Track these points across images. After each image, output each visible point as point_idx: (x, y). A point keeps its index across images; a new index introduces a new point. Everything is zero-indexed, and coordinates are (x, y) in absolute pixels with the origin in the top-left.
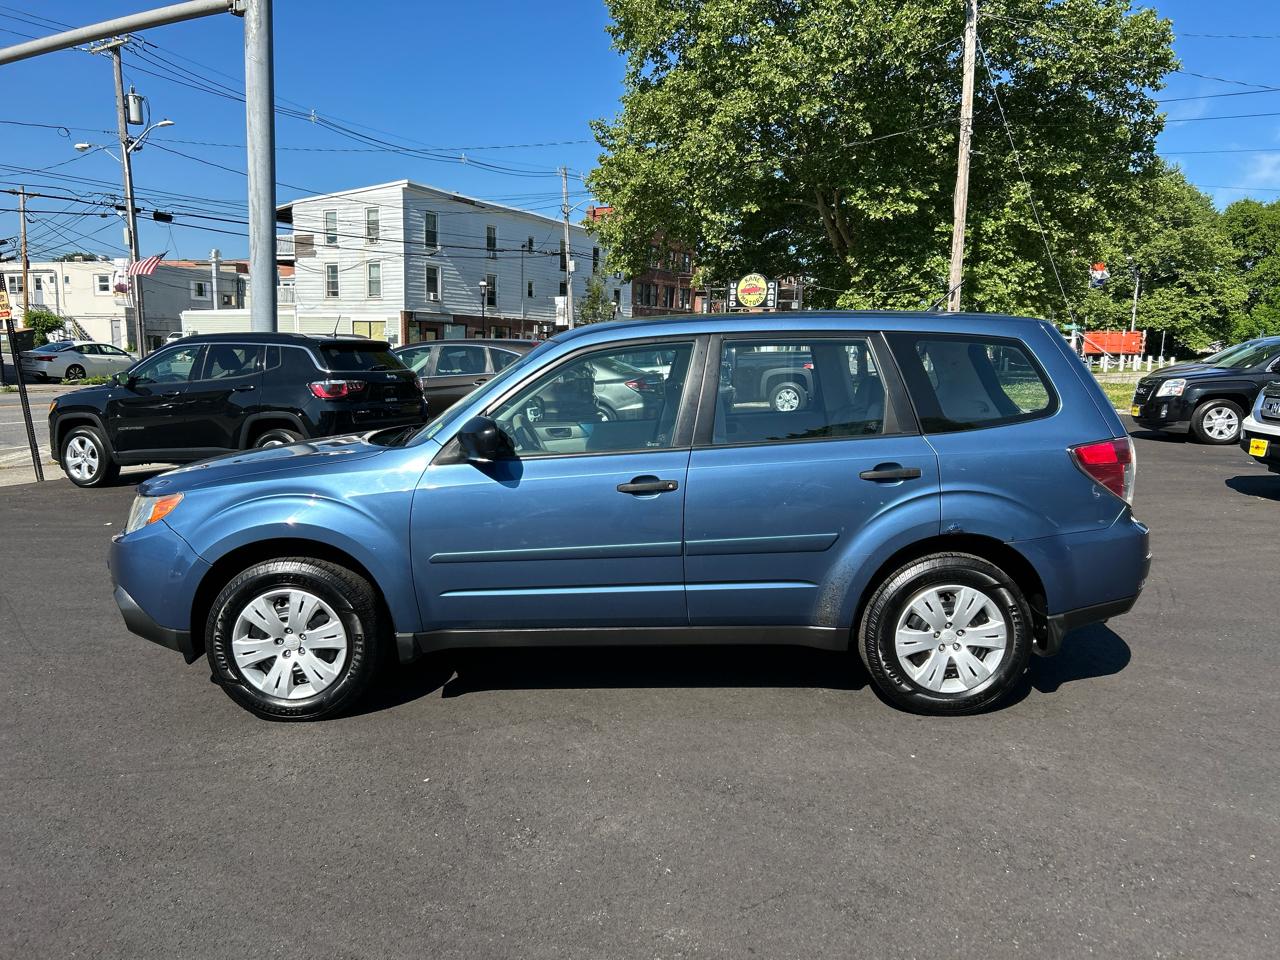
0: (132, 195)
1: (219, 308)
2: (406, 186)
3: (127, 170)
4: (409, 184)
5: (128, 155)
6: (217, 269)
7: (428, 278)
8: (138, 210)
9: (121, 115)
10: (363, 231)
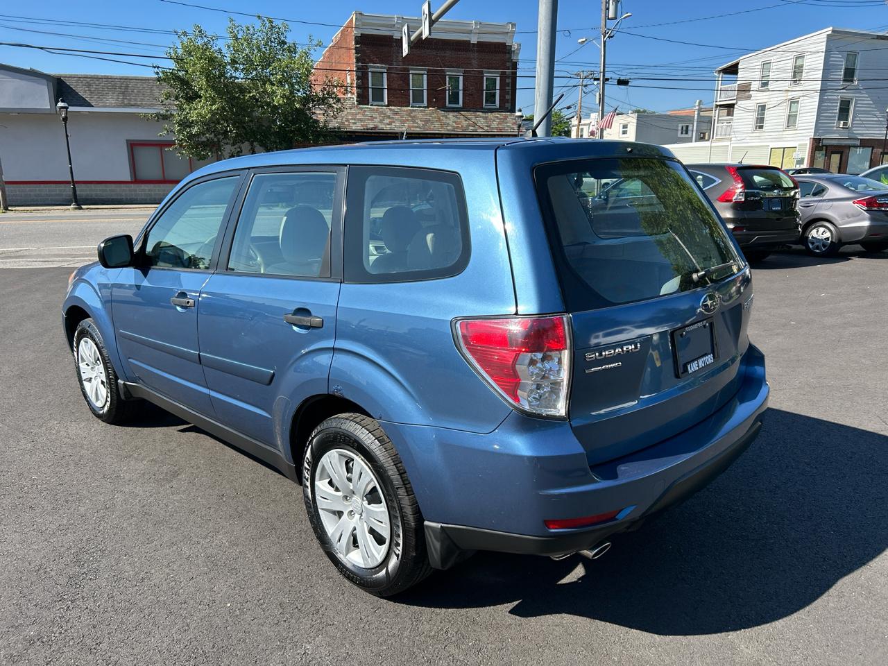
0: (604, 70)
1: (696, 141)
2: (830, 32)
3: (603, 53)
4: (833, 31)
5: (605, 42)
6: (699, 114)
7: (841, 109)
8: (607, 80)
9: (603, 15)
10: (789, 75)
